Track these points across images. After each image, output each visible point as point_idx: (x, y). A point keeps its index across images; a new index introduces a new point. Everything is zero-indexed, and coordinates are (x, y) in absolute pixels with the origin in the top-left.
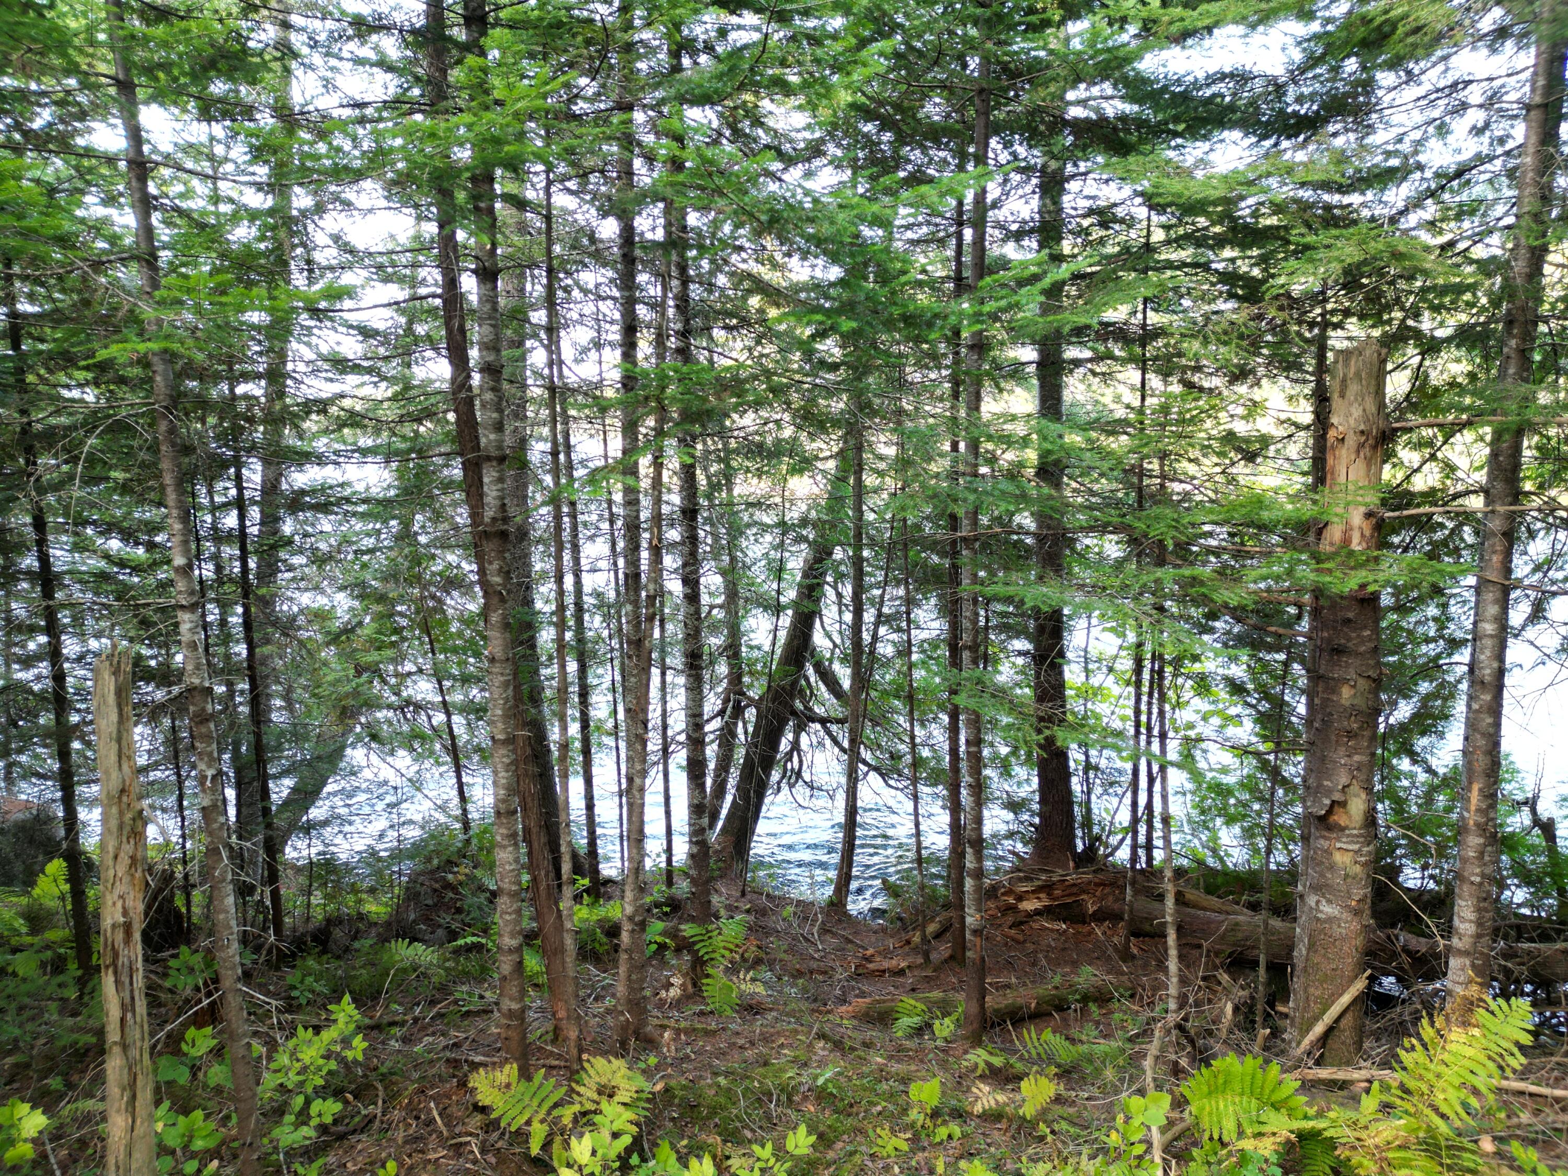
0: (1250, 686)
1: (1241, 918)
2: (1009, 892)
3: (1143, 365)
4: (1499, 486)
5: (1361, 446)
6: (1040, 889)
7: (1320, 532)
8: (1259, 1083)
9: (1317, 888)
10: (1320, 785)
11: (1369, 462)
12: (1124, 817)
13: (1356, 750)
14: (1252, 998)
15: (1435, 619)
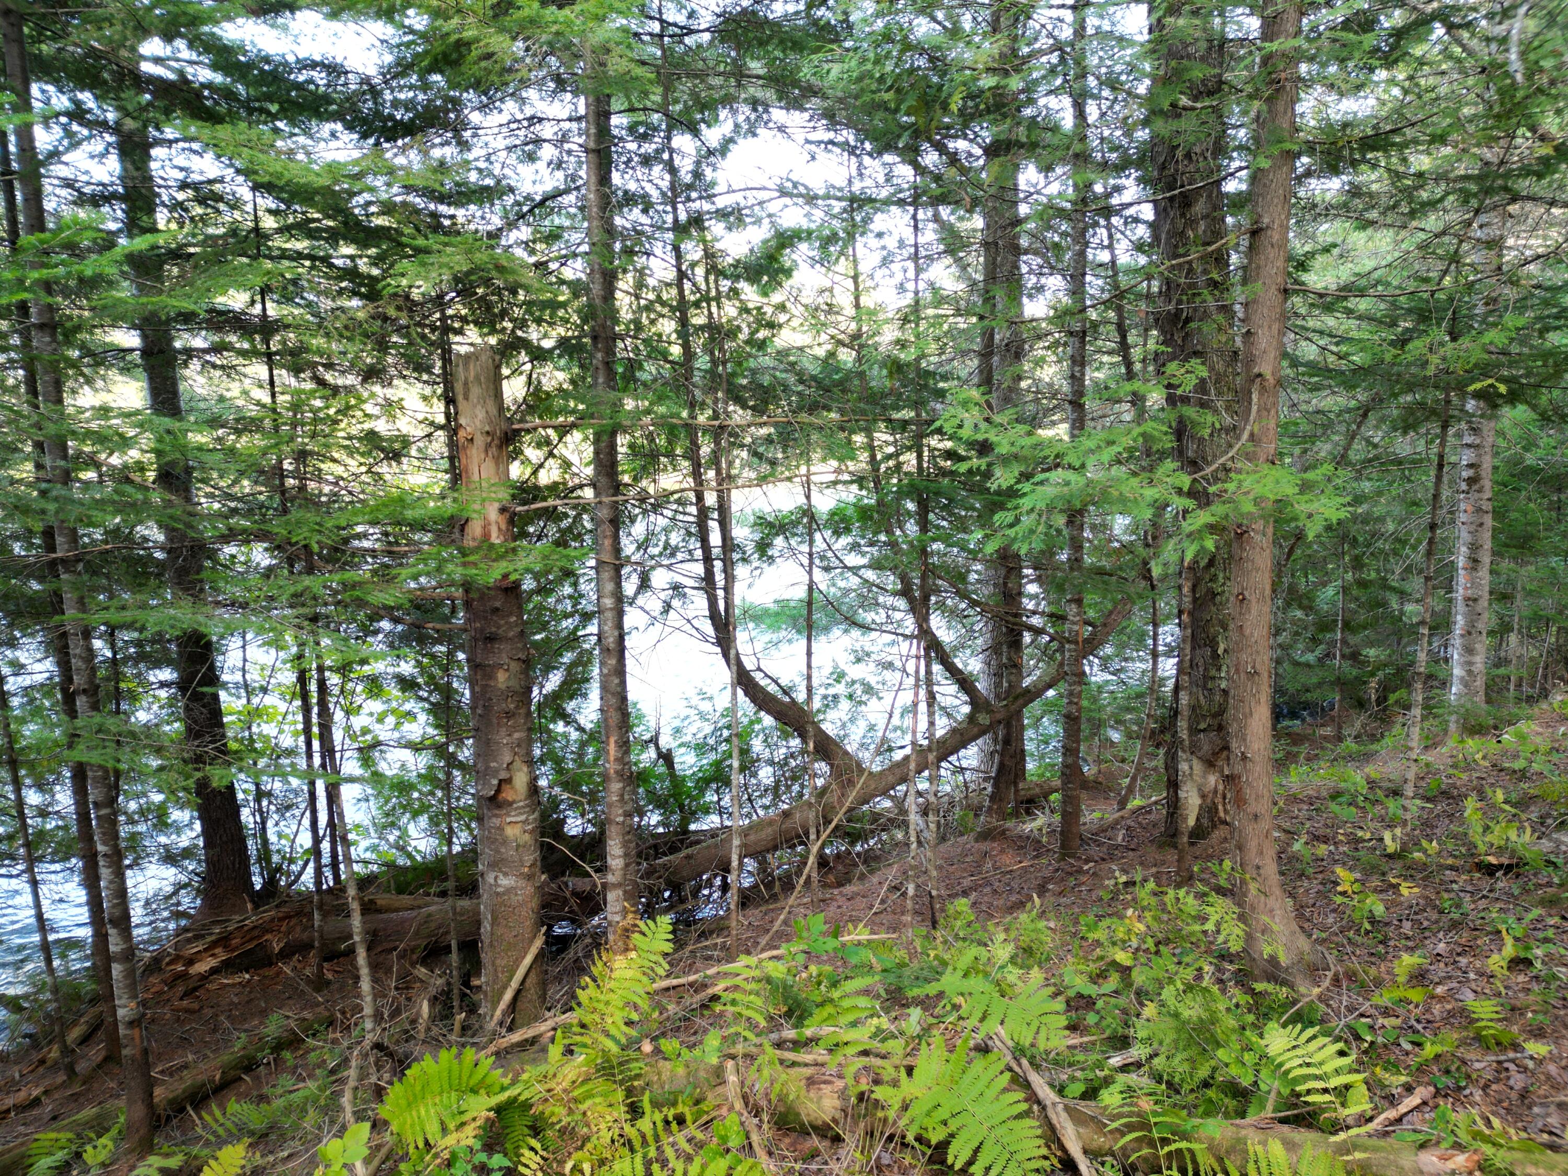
0: (420, 680)
1: (432, 908)
2: (176, 959)
3: (269, 358)
4: (603, 480)
5: (488, 446)
6: (214, 945)
7: (462, 529)
8: (455, 1074)
9: (493, 865)
10: (488, 768)
11: (497, 460)
12: (305, 840)
13: (515, 728)
14: (449, 984)
15: (570, 597)
